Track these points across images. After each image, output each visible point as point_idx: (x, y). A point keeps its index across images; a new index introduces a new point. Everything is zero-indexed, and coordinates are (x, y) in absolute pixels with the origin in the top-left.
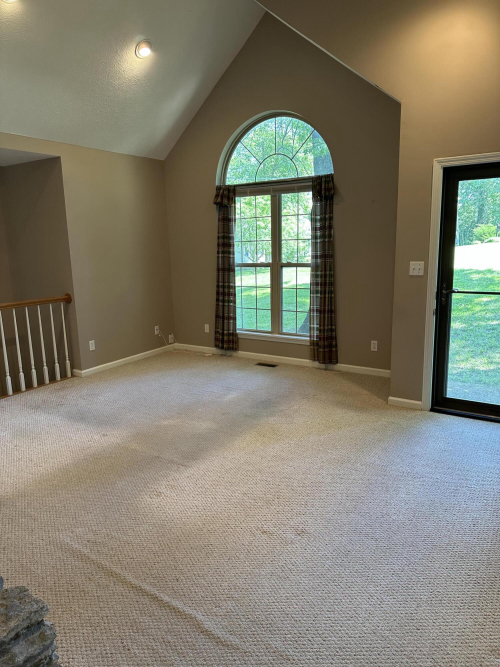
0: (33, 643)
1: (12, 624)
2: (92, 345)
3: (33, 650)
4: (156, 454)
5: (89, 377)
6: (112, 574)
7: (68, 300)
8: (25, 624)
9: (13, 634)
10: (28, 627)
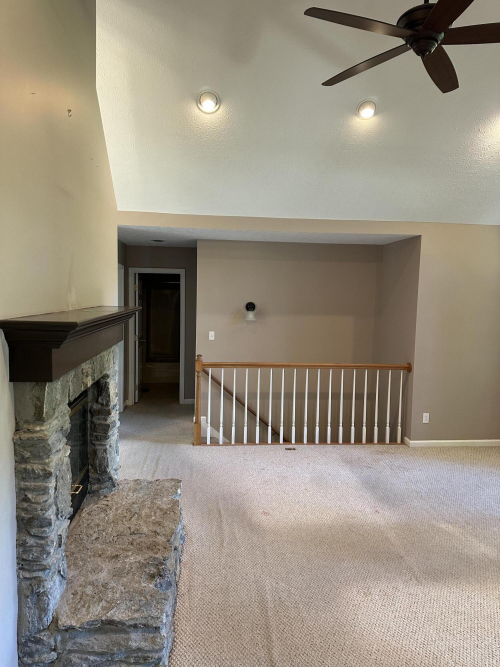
0: (146, 640)
1: (136, 615)
2: (426, 418)
3: (143, 645)
4: (402, 553)
5: (414, 449)
6: (268, 637)
7: (409, 369)
8: (144, 622)
9: (132, 623)
10: (144, 625)
